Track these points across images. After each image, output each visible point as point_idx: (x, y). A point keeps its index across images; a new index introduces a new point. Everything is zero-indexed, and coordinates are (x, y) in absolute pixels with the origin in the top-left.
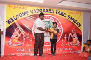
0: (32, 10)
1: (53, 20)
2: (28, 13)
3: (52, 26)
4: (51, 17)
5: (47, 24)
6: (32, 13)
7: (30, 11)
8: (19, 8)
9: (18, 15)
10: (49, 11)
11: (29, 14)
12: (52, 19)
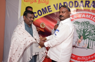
0: (57, 4)
1: (92, 20)
2: (50, 8)
3: (89, 30)
4: (89, 14)
5: (80, 26)
6: (57, 9)
7: (54, 5)
8: (37, 2)
9: (36, 13)
10: (86, 4)
11: (51, 11)
12: (90, 19)
